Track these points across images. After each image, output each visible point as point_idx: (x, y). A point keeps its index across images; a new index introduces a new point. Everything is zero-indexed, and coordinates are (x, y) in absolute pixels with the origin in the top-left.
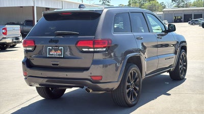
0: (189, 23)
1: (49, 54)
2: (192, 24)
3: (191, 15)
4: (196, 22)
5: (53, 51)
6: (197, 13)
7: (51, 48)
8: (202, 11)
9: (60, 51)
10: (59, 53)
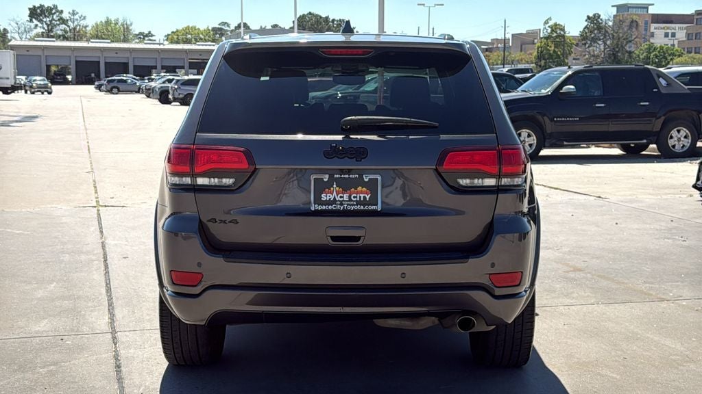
0: (99, 88)
1: (318, 201)
2: (110, 91)
3: (98, 62)
4: (121, 86)
5: (335, 187)
6: (113, 59)
7: (326, 178)
8: (128, 55)
9: (364, 189)
10: (362, 196)
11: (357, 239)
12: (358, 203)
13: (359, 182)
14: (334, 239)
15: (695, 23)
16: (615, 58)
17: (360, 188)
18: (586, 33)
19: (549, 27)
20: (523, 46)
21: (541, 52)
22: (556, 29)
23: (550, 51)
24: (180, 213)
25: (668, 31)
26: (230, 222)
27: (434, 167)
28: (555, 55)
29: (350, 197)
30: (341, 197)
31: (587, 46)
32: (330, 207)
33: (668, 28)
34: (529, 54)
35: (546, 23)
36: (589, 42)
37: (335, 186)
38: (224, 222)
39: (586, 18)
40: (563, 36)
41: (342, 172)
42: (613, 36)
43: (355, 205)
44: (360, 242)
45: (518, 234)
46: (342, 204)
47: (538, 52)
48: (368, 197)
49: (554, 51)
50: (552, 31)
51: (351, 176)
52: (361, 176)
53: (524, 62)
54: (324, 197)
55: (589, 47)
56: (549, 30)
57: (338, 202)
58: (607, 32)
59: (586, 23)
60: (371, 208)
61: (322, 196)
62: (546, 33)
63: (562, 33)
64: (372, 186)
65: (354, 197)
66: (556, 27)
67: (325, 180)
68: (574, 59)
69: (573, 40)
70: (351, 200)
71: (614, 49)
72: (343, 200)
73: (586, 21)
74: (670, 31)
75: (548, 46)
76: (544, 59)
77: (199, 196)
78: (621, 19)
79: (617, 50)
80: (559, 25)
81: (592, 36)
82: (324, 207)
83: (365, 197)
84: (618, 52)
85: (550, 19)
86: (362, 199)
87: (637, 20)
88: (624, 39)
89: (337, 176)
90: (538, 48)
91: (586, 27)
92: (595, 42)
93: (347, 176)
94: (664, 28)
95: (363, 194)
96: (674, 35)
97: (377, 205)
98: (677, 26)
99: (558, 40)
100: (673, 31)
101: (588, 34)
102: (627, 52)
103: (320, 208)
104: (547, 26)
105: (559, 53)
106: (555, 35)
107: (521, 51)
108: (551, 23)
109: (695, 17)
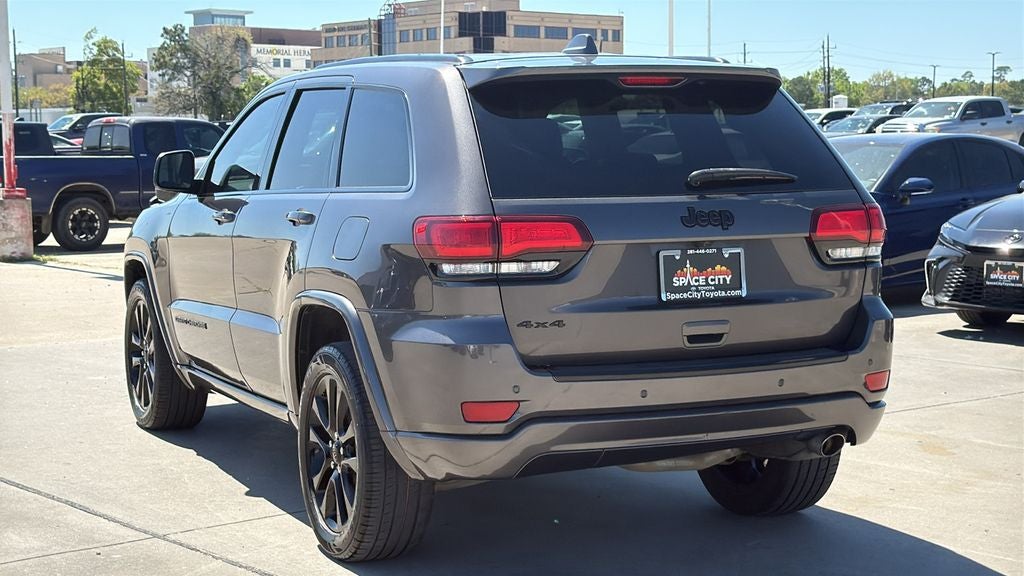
1: (670, 287)
5: (689, 268)
7: (678, 255)
9: (724, 268)
10: (721, 277)
11: (718, 337)
12: (718, 288)
13: (718, 259)
14: (692, 339)
15: (323, 45)
16: (214, 98)
17: (718, 267)
18: (164, 57)
19: (94, 44)
20: (38, 77)
21: (84, 87)
22: (106, 48)
23: (98, 85)
24: (461, 316)
25: (278, 56)
26: (553, 324)
27: (807, 235)
28: (108, 91)
29: (707, 279)
30: (696, 280)
31: (167, 78)
32: (685, 295)
33: (278, 52)
34: (52, 91)
35: (88, 37)
36: (170, 72)
37: (688, 266)
38: (543, 325)
39: (162, 31)
40: (122, 62)
41: (696, 245)
42: (209, 62)
43: (712, 291)
44: (723, 339)
45: (884, 321)
46: (698, 291)
47: (77, 88)
48: (728, 279)
49: (106, 85)
50: (101, 51)
51: (708, 251)
52: (720, 250)
53: (45, 104)
54: (678, 282)
55: (170, 80)
56: (95, 50)
57: (694, 288)
58: (198, 56)
59: (162, 40)
60: (734, 293)
61: (674, 280)
62: (90, 55)
63: (119, 55)
64: (733, 263)
65: (712, 280)
66: (104, 46)
67: (678, 258)
68: (138, 100)
69: (137, 68)
70: (708, 284)
71: (212, 83)
72: (699, 285)
73: (162, 36)
74: (282, 58)
75: (95, 76)
76: (89, 99)
77: (506, 289)
78: (220, 34)
79: (218, 85)
80: (111, 41)
81: (174, 61)
82: (678, 296)
83: (724, 279)
84: (218, 89)
85: (94, 30)
86: (721, 282)
87: (246, 38)
88: (227, 68)
89: (691, 252)
90: (77, 81)
91: (162, 48)
92: (180, 72)
93: (703, 251)
94: (271, 52)
95: (721, 275)
96: (287, 64)
97: (740, 288)
98: (292, 48)
99: (111, 67)
100: (286, 57)
101: (167, 59)
102: (233, 89)
103: (673, 297)
104: (92, 41)
105: (115, 89)
106: (105, 58)
107: (35, 84)
108: (97, 38)
109: (324, 35)
